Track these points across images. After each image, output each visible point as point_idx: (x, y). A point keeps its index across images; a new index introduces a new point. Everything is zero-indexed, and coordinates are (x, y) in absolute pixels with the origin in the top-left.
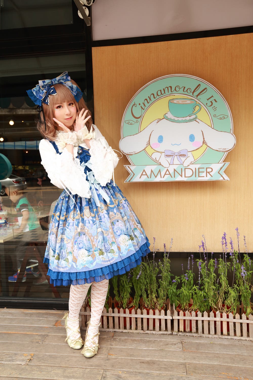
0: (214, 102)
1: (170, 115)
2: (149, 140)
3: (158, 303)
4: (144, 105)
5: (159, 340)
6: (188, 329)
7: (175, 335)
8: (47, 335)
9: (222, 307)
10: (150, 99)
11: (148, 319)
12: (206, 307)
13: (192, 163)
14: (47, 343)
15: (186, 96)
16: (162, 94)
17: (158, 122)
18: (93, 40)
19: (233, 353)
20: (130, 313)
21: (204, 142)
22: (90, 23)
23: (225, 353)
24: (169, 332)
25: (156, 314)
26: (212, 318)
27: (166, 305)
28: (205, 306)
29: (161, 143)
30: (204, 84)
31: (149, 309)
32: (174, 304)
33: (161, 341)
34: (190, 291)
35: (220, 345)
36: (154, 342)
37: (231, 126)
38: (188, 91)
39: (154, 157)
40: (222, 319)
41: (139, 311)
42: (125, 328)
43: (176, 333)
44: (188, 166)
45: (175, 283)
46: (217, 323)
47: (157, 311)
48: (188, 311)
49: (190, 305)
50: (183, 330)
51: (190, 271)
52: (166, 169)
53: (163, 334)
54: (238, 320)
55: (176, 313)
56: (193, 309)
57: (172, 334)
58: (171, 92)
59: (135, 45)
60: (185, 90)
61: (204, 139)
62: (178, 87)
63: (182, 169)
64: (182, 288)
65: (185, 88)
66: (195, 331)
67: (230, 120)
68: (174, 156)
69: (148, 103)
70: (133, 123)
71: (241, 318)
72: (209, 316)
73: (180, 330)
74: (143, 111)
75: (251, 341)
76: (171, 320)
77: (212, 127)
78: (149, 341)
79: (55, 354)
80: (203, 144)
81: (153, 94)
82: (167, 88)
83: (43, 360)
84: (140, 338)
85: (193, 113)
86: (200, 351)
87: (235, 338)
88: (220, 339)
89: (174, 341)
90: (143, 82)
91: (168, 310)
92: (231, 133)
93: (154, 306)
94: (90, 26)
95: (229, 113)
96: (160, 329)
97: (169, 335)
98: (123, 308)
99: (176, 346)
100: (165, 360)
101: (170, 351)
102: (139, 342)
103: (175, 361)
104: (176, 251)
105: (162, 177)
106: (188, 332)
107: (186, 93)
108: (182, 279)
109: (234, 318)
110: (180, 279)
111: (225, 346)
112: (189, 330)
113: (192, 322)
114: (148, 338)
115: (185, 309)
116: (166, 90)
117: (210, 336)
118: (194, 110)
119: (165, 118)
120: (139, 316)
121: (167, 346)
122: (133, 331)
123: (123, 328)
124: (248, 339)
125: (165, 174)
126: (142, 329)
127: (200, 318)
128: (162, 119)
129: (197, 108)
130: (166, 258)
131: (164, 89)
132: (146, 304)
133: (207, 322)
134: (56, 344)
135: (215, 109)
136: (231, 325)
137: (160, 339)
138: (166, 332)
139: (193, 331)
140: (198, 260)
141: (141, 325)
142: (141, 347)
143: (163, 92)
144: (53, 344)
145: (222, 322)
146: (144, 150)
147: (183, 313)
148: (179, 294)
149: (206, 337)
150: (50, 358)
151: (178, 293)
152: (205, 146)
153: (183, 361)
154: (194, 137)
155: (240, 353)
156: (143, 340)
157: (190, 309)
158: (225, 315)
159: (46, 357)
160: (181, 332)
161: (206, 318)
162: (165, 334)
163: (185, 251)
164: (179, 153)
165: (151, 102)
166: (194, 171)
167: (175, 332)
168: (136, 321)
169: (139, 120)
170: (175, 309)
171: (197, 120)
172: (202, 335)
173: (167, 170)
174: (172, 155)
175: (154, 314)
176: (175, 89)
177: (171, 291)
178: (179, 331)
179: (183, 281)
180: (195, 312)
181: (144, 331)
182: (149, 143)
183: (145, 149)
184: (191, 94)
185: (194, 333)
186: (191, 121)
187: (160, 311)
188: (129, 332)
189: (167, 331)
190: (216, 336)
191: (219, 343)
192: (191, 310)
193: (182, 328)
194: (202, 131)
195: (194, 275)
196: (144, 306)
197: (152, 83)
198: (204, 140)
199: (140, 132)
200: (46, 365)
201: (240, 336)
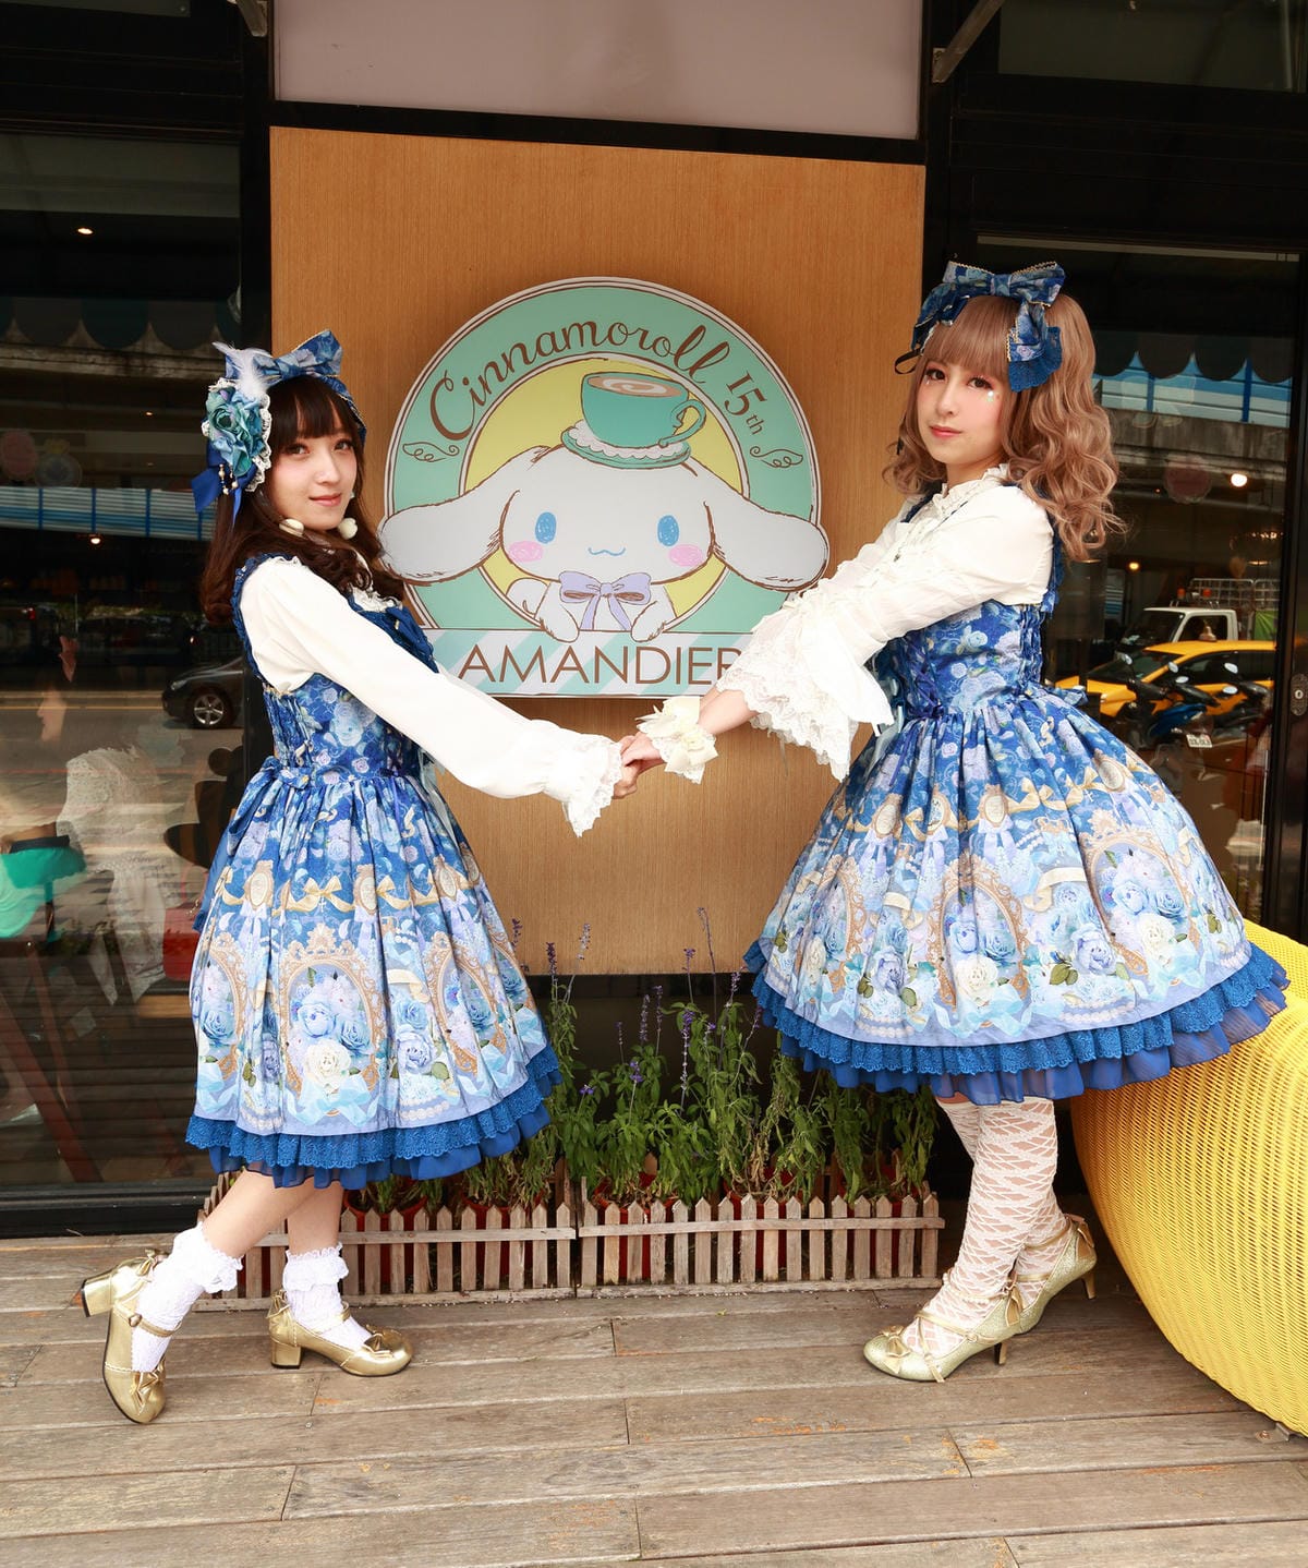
0: (752, 398)
1: (584, 436)
2: (501, 529)
3: (520, 1182)
4: (485, 386)
5: (521, 1322)
6: (635, 1273)
7: (586, 1298)
8: (41, 1350)
9: (762, 1176)
10: (509, 365)
11: (481, 1246)
12: (705, 1181)
13: (664, 629)
14: (39, 1382)
15: (648, 368)
16: (555, 348)
17: (537, 459)
18: (277, 98)
19: (794, 1344)
20: (409, 1226)
21: (713, 550)
22: (264, 24)
23: (768, 1345)
24: (565, 1290)
25: (512, 1225)
26: (726, 1224)
27: (552, 1186)
28: (701, 1180)
29: (546, 542)
30: (721, 329)
31: (486, 1204)
32: (584, 1178)
33: (530, 1328)
34: (649, 1126)
35: (752, 1318)
36: (501, 1334)
37: (814, 497)
38: (659, 347)
39: (516, 596)
40: (762, 1224)
41: (444, 1216)
42: (386, 1288)
43: (589, 1292)
44: (652, 638)
45: (588, 1098)
46: (743, 1238)
47: (517, 1214)
48: (639, 1202)
49: (646, 1179)
50: (615, 1279)
51: (650, 1050)
52: (564, 648)
53: (540, 1299)
54: (817, 1224)
55: (591, 1212)
56: (658, 1195)
57: (573, 1297)
58: (594, 344)
59: (453, 141)
60: (648, 342)
61: (713, 536)
62: (622, 328)
63: (626, 649)
64: (616, 1115)
65: (645, 333)
66: (663, 1278)
67: (809, 474)
68: (596, 598)
69: (501, 379)
70: (438, 454)
71: (828, 1214)
72: (715, 1217)
73: (606, 1278)
74: (480, 410)
75: (858, 1291)
76: (572, 1241)
77: (746, 495)
78: (482, 1333)
79: (76, 1424)
80: (709, 557)
81: (522, 347)
82: (576, 328)
83: (20, 1455)
84: (446, 1325)
85: (674, 436)
86: (679, 1350)
87: (807, 1286)
88: (750, 1297)
89: (581, 1323)
90: (483, 297)
91: (563, 1205)
92: (813, 521)
93: (506, 1194)
94: (267, 37)
95: (805, 445)
96: (528, 1282)
97: (561, 1299)
98: (378, 1210)
99: (587, 1342)
100: (545, 1399)
101: (566, 1360)
102: (444, 1340)
103: (584, 1397)
104: (595, 972)
105: (549, 677)
106: (637, 1283)
107: (650, 354)
108: (616, 1080)
109: (805, 1215)
110: (608, 1079)
111: (769, 1322)
112: (639, 1274)
113: (652, 1244)
114: (477, 1320)
115: (624, 1195)
116: (575, 333)
117: (717, 1289)
118: (679, 424)
119: (567, 443)
120: (445, 1237)
121: (556, 1345)
122: (421, 1297)
123: (379, 1288)
124: (848, 1286)
125: (561, 668)
126: (457, 1287)
127: (681, 1227)
128: (553, 450)
129: (691, 417)
130: (560, 1003)
131: (564, 330)
132: (471, 1188)
133: (708, 1240)
134: (81, 1381)
135: (757, 426)
136: (794, 1240)
137: (528, 1321)
138: (549, 1292)
139: (653, 1278)
140: (682, 1005)
141: (451, 1270)
142: (449, 1360)
143: (561, 342)
144: (69, 1382)
145: (760, 1234)
146: (477, 566)
147: (618, 1212)
148: (606, 1140)
149: (701, 1295)
150: (53, 1443)
151: (601, 1136)
152: (715, 566)
153: (614, 1396)
154: (677, 528)
155: (820, 1340)
156: (460, 1331)
157: (646, 1196)
158: (771, 1206)
159: (34, 1440)
160: (611, 1284)
161: (703, 1225)
162: (546, 1299)
163: (632, 971)
164: (618, 584)
165: (512, 377)
166: (673, 659)
167: (587, 1286)
168: (433, 1258)
169: (461, 444)
170: (590, 1200)
171: (690, 462)
172: (687, 1288)
173: (570, 651)
174: (591, 591)
175: (506, 1224)
176: (610, 336)
177: (576, 1128)
178: (600, 1281)
179: (619, 1089)
180: (664, 1203)
181: (463, 1294)
182: (498, 541)
183: (481, 564)
184: (669, 361)
185: (659, 1283)
186: (666, 463)
187: (529, 1212)
188: (401, 1305)
189: (556, 1286)
190: (737, 1288)
191: (747, 1311)
192: (649, 1199)
193: (611, 1270)
194: (707, 508)
195: (662, 1064)
196: (466, 1194)
197: (519, 301)
198: (713, 542)
199: (465, 493)
200: (34, 1476)
201: (822, 1279)
